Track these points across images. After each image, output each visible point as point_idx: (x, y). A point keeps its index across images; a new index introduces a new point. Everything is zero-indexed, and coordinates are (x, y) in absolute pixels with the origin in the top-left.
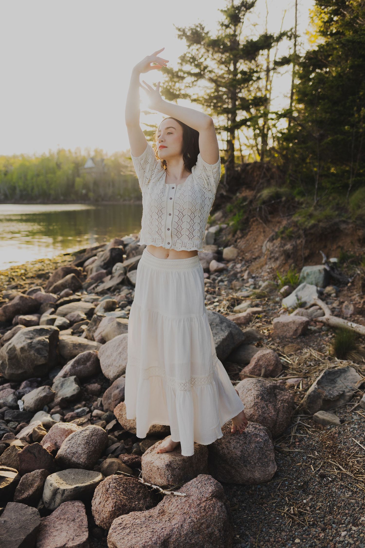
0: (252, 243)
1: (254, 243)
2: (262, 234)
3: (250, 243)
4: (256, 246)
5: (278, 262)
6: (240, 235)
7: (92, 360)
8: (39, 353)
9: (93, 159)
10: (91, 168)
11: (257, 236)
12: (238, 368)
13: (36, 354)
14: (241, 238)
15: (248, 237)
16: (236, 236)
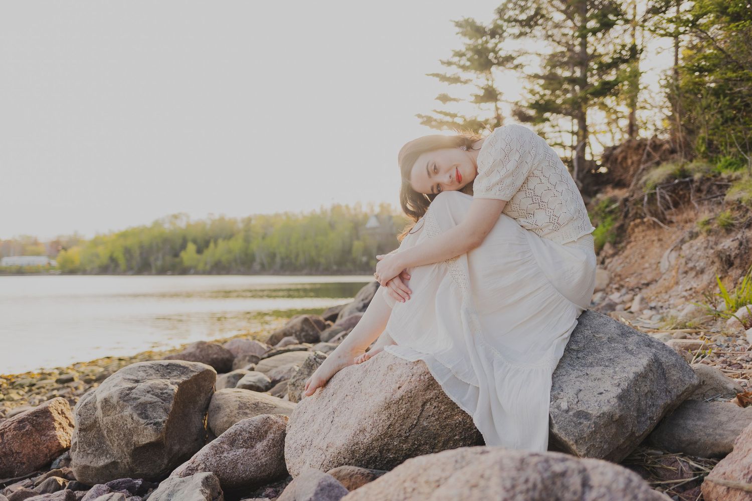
0: (636, 261)
1: (639, 261)
2: (657, 244)
3: (633, 261)
4: (647, 265)
5: (706, 278)
6: (611, 252)
7: (270, 436)
8: (144, 414)
9: (377, 216)
10: (374, 228)
11: (646, 249)
12: (691, 467)
13: (135, 417)
14: (613, 255)
15: (627, 252)
16: (603, 254)
